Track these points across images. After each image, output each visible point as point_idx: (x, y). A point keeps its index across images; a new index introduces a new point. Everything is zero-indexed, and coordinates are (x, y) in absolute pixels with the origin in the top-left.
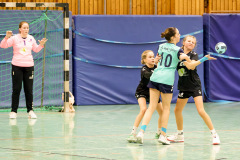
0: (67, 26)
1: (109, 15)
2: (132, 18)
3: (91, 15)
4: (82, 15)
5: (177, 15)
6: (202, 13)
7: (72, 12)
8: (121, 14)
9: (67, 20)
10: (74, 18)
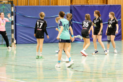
0: (13, 10)
1: (30, 6)
2: (40, 7)
3: (23, 6)
4: (19, 6)
6: (70, 5)
7: (15, 4)
8: (36, 5)
9: (13, 8)
10: (16, 7)
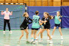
0: (26, 9)
1: (37, 6)
2: (43, 7)
3: (32, 6)
4: (30, 6)
5: (54, 6)
6: (60, 6)
7: (27, 5)
8: (40, 6)
9: (26, 7)
10: (28, 7)
